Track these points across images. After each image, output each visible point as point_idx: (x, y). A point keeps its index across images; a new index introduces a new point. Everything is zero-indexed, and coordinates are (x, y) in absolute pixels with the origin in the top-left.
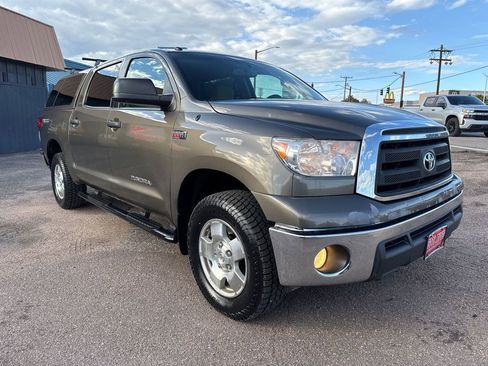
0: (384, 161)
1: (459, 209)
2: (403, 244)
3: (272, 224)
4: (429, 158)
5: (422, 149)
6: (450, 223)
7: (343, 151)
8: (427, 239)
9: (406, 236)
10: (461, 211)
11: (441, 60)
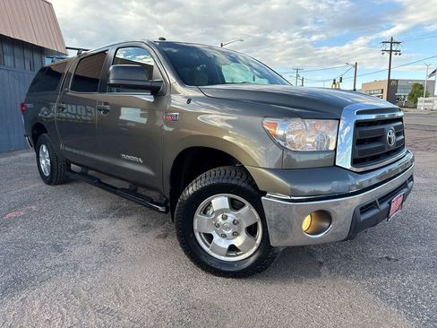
0: (358, 137)
1: (411, 178)
2: (373, 208)
3: (264, 194)
4: (390, 134)
5: (386, 127)
6: (405, 190)
7: (323, 129)
8: (390, 203)
9: (375, 202)
10: (412, 180)
11: (391, 51)
